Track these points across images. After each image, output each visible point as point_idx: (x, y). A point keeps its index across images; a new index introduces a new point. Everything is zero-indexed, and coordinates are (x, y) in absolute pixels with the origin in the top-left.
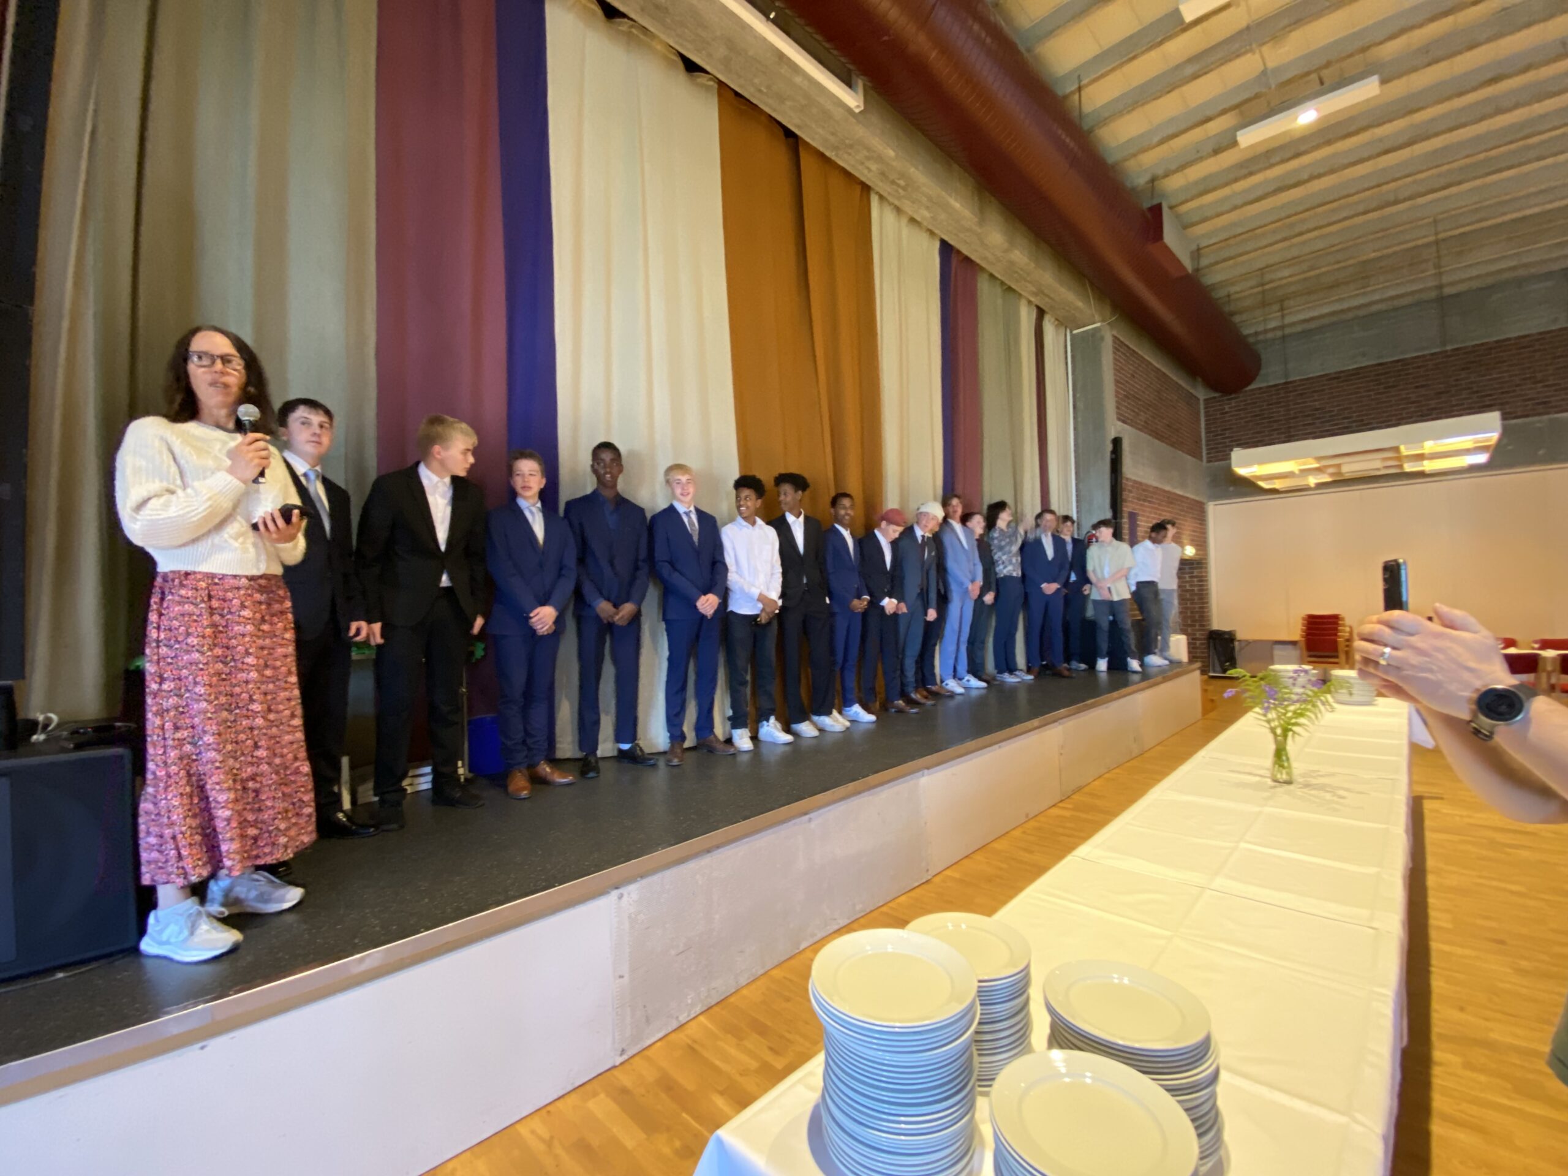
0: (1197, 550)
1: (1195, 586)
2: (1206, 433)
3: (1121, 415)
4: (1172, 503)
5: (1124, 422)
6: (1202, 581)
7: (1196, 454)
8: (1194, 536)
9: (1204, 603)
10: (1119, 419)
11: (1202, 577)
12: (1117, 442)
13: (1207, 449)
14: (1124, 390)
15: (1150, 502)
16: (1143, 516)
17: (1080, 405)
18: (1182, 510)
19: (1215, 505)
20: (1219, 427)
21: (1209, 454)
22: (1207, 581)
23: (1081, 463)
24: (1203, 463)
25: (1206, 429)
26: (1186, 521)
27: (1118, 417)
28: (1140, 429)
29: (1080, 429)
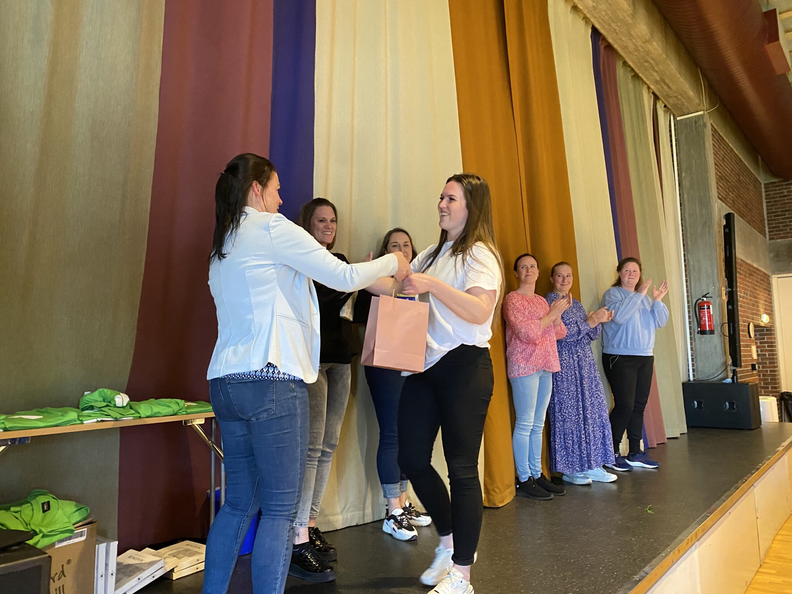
0: (769, 318)
1: (766, 350)
2: (768, 213)
4: (751, 275)
5: (722, 201)
6: (772, 346)
7: (762, 232)
8: (766, 305)
9: (774, 367)
11: (772, 343)
13: (769, 228)
18: (758, 282)
19: (778, 278)
20: (779, 208)
21: (773, 231)
22: (775, 346)
23: (689, 235)
24: (766, 237)
25: (767, 210)
26: (760, 291)
27: (718, 195)
28: (730, 207)
29: (687, 205)
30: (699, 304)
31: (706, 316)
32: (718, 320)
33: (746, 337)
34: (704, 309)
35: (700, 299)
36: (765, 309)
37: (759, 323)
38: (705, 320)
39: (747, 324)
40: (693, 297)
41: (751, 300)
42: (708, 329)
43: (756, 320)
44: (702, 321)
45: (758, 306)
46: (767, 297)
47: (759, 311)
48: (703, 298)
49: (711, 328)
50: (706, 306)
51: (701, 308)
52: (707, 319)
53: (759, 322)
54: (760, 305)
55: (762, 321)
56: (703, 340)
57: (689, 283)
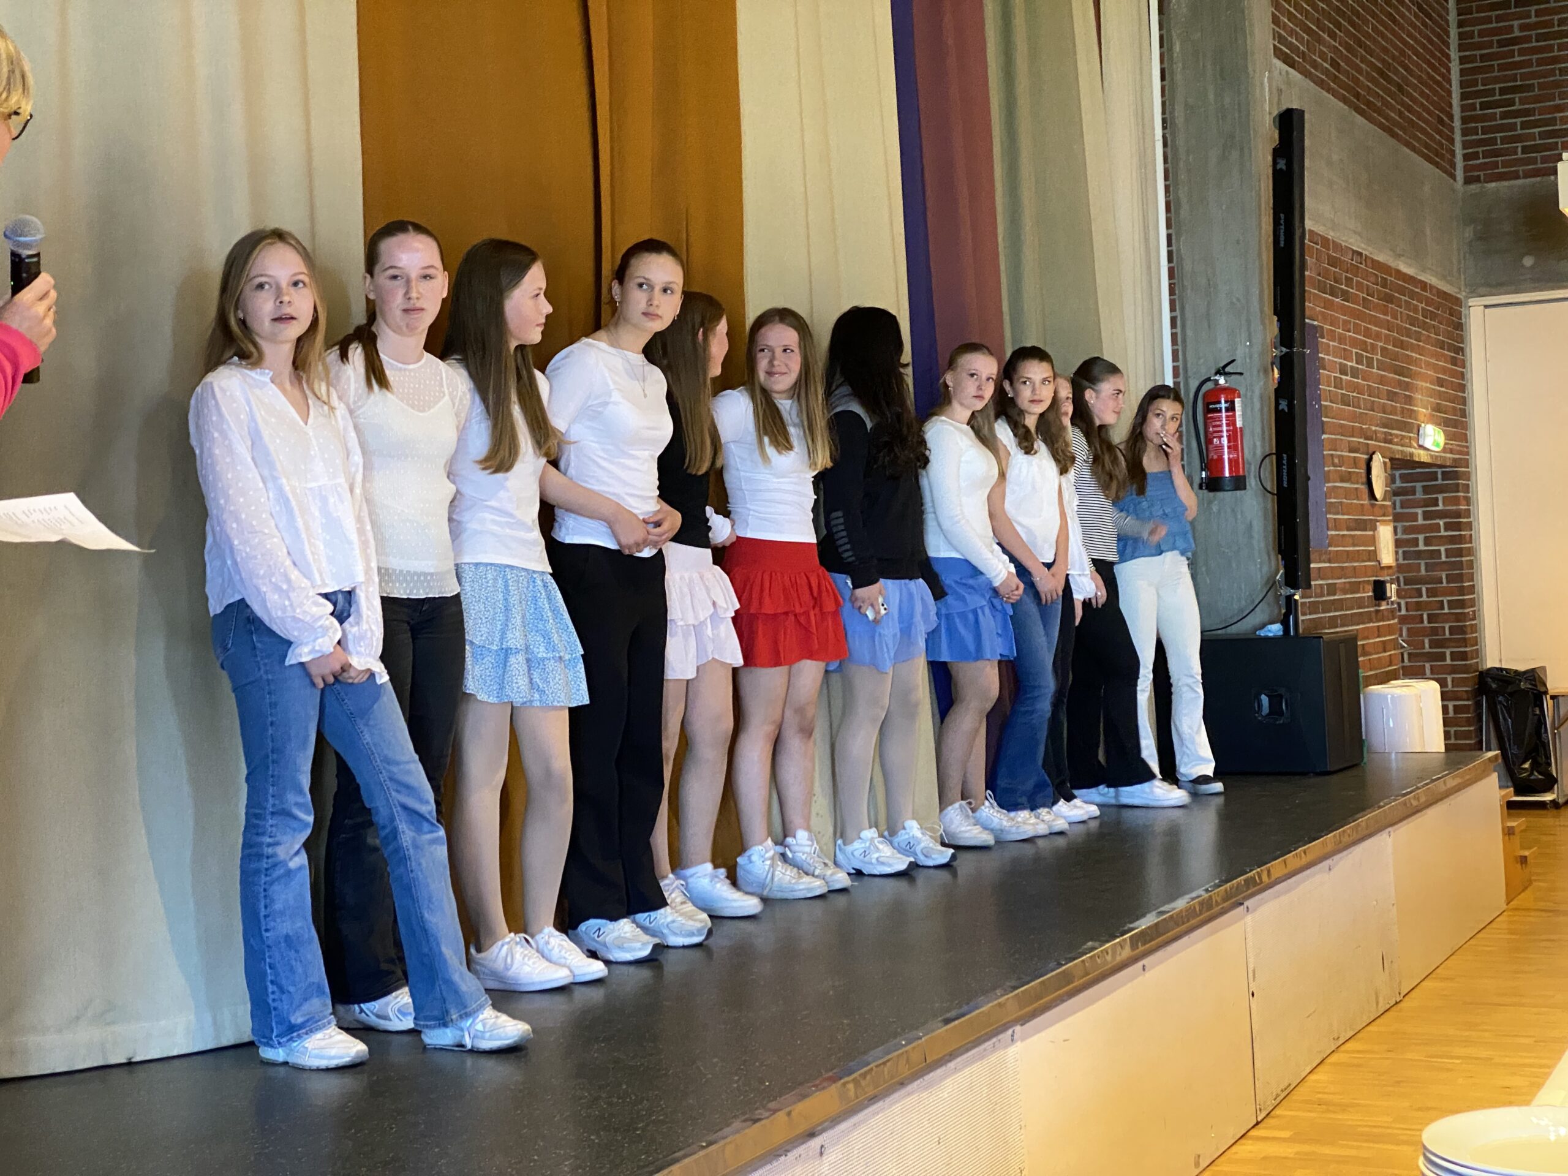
0: (1449, 436)
1: (1442, 540)
2: (1464, 96)
3: (1281, 39)
4: (1389, 299)
5: (1291, 64)
6: (1458, 526)
7: (1440, 158)
8: (1440, 395)
9: (1462, 591)
10: (1278, 53)
11: (1458, 514)
12: (1288, 126)
13: (1465, 145)
15: (1346, 297)
16: (1332, 336)
18: (1413, 322)
19: (1486, 307)
20: (1496, 80)
21: (1475, 156)
22: (1469, 526)
23: (1183, 177)
24: (1453, 177)
25: (1462, 84)
26: (1420, 351)
27: (1275, 46)
28: (1321, 84)
29: (1179, 77)
30: (1205, 395)
31: (1225, 434)
32: (1258, 444)
33: (1358, 498)
34: (1220, 411)
35: (1209, 379)
36: (1438, 408)
37: (1411, 455)
38: (1221, 447)
39: (1366, 457)
40: (1190, 373)
41: (1382, 380)
42: (1227, 474)
43: (1397, 444)
44: (1211, 446)
45: (1409, 400)
46: (1444, 370)
47: (1412, 414)
48: (1217, 378)
49: (1237, 470)
50: (1223, 401)
51: (1210, 409)
52: (1225, 441)
53: (1409, 449)
54: (1418, 396)
55: (1421, 447)
56: (1215, 508)
57: (1179, 330)
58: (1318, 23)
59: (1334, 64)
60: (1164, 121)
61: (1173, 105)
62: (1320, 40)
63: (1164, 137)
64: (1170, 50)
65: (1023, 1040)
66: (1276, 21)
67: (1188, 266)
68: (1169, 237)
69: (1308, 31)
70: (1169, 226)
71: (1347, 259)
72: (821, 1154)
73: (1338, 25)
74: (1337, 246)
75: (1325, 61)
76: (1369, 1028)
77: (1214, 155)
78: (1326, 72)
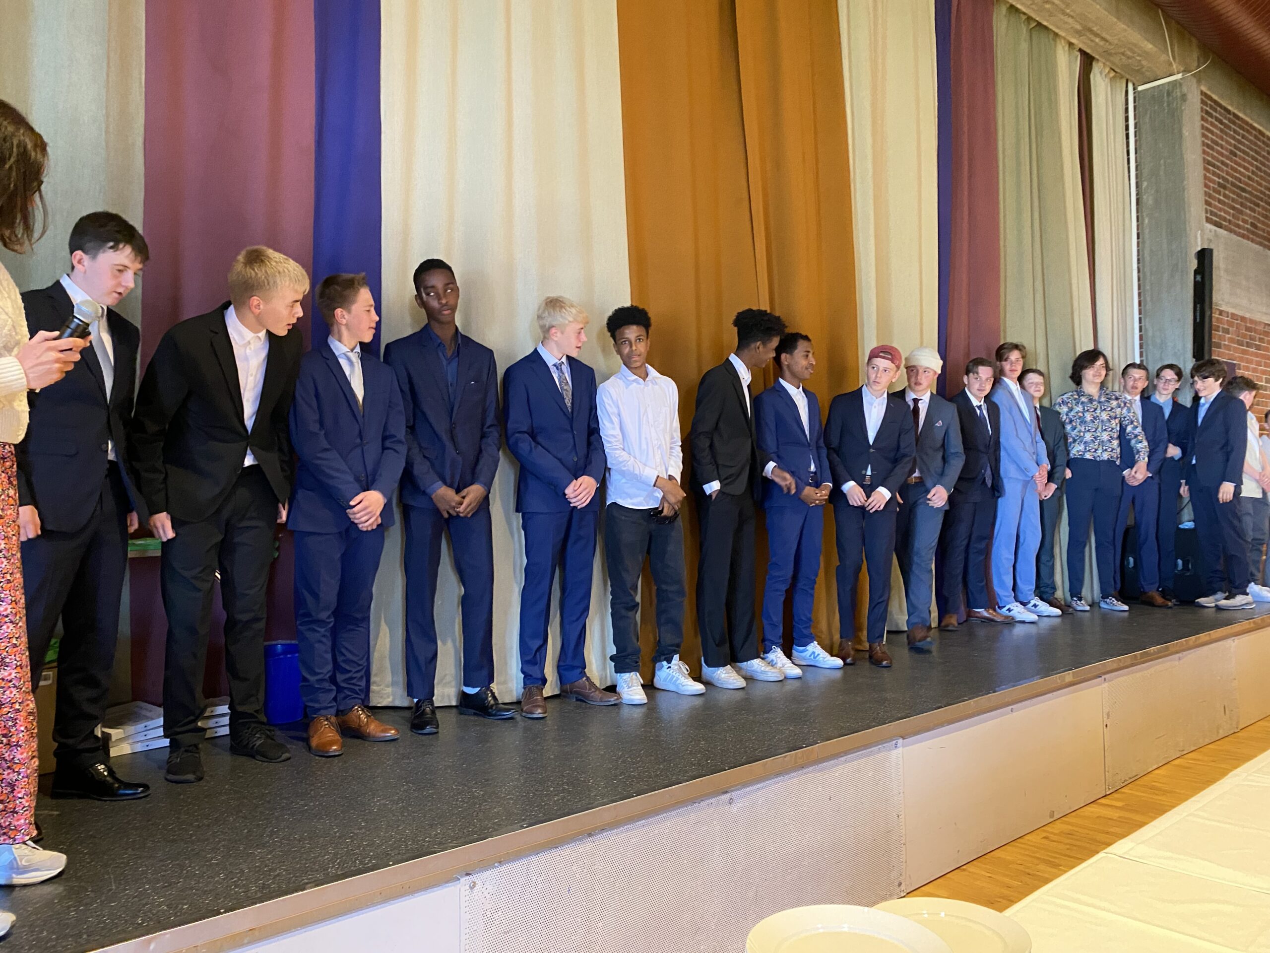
3: (1212, 213)
10: (1208, 220)
12: (1204, 257)
14: (1219, 176)
15: (1258, 348)
17: (1148, 199)
23: (1148, 287)
27: (1207, 218)
28: (1243, 236)
29: (1147, 236)
58: (1242, 204)
59: (1253, 225)
60: (1138, 260)
61: (1143, 251)
62: (1241, 212)
63: (1138, 268)
64: (1142, 223)
65: (903, 746)
66: (1207, 203)
67: (1150, 334)
68: (1140, 319)
69: (1233, 208)
70: (1140, 313)
71: (1260, 328)
72: (730, 803)
73: (1258, 205)
74: (1252, 321)
75: (1247, 224)
76: (1210, 746)
77: (1166, 276)
78: (1248, 230)
